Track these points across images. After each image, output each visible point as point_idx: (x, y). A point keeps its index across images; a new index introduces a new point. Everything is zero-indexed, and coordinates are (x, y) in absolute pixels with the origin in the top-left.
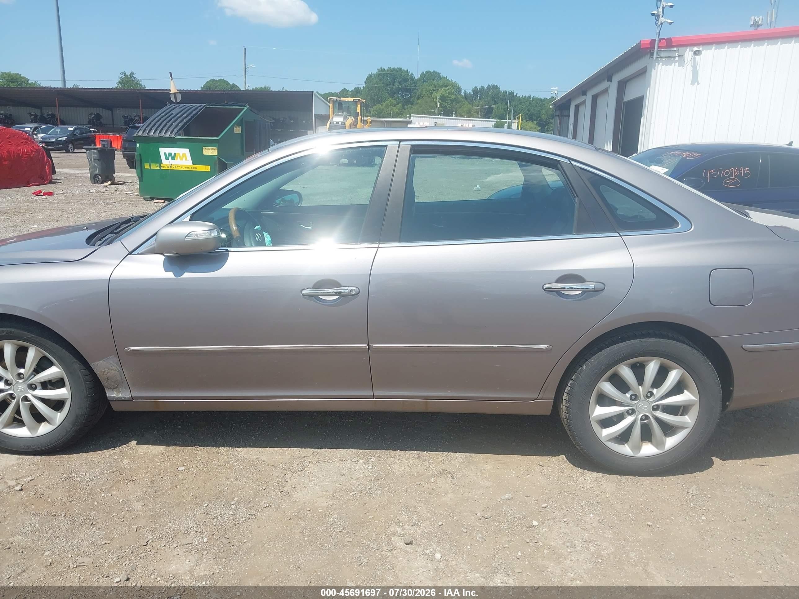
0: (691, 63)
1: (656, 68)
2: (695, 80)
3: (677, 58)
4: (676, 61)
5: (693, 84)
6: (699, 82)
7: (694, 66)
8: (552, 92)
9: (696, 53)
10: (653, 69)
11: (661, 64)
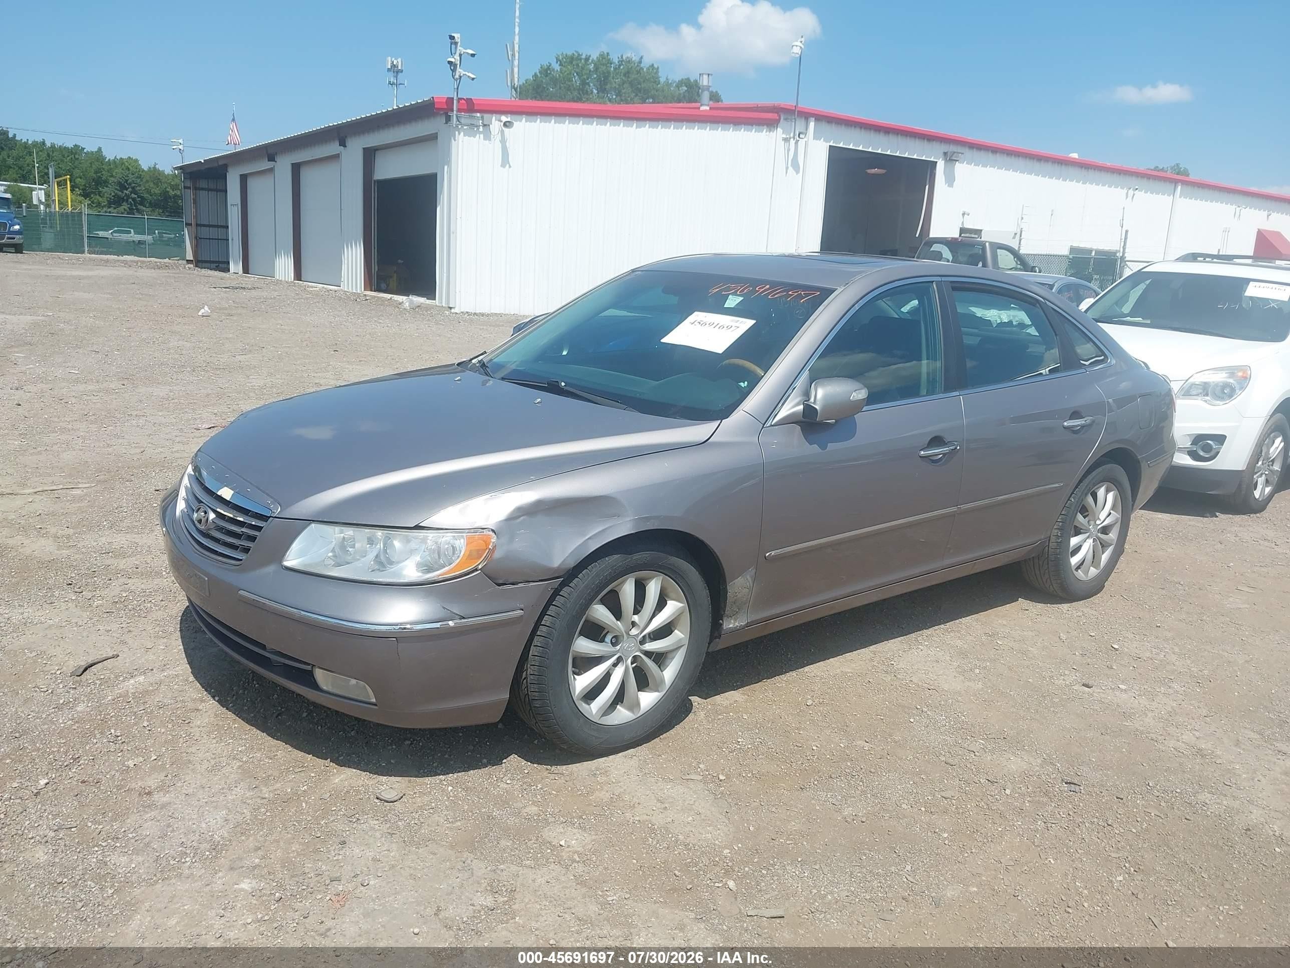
0: (499, 137)
1: (456, 139)
2: (505, 161)
3: (481, 129)
4: (480, 133)
5: (503, 165)
6: (511, 165)
7: (503, 141)
8: (174, 147)
9: (507, 125)
10: (453, 141)
11: (462, 134)
